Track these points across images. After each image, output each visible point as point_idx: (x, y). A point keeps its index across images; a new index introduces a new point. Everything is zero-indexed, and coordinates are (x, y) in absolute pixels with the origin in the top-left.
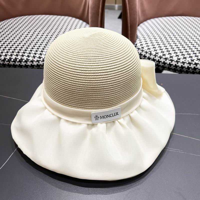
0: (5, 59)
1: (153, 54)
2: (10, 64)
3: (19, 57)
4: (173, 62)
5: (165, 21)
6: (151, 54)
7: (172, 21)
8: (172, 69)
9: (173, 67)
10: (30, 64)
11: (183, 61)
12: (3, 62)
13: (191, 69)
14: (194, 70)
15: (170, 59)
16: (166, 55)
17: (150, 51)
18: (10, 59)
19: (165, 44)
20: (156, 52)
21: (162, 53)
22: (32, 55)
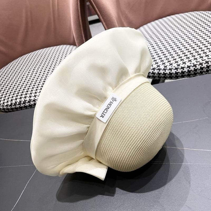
0: (11, 104)
2: (16, 107)
3: (23, 100)
4: (161, 71)
9: (162, 76)
10: (33, 104)
11: (170, 68)
12: (11, 107)
13: (179, 74)
14: (182, 74)
15: (157, 68)
16: (153, 65)
18: (16, 102)
22: (33, 95)
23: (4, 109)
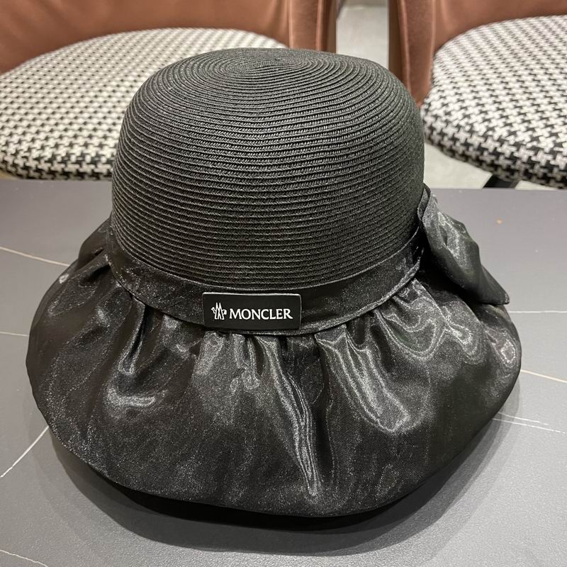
1: (477, 132)
2: (66, 170)
3: (92, 151)
4: (540, 154)
5: (524, 31)
6: (471, 132)
7: (545, 31)
8: (536, 175)
9: (538, 170)
12: (49, 165)
15: (529, 145)
16: (518, 133)
17: (471, 122)
18: (68, 155)
19: (517, 101)
20: (487, 127)
21: (508, 128)
23: (26, 168)
